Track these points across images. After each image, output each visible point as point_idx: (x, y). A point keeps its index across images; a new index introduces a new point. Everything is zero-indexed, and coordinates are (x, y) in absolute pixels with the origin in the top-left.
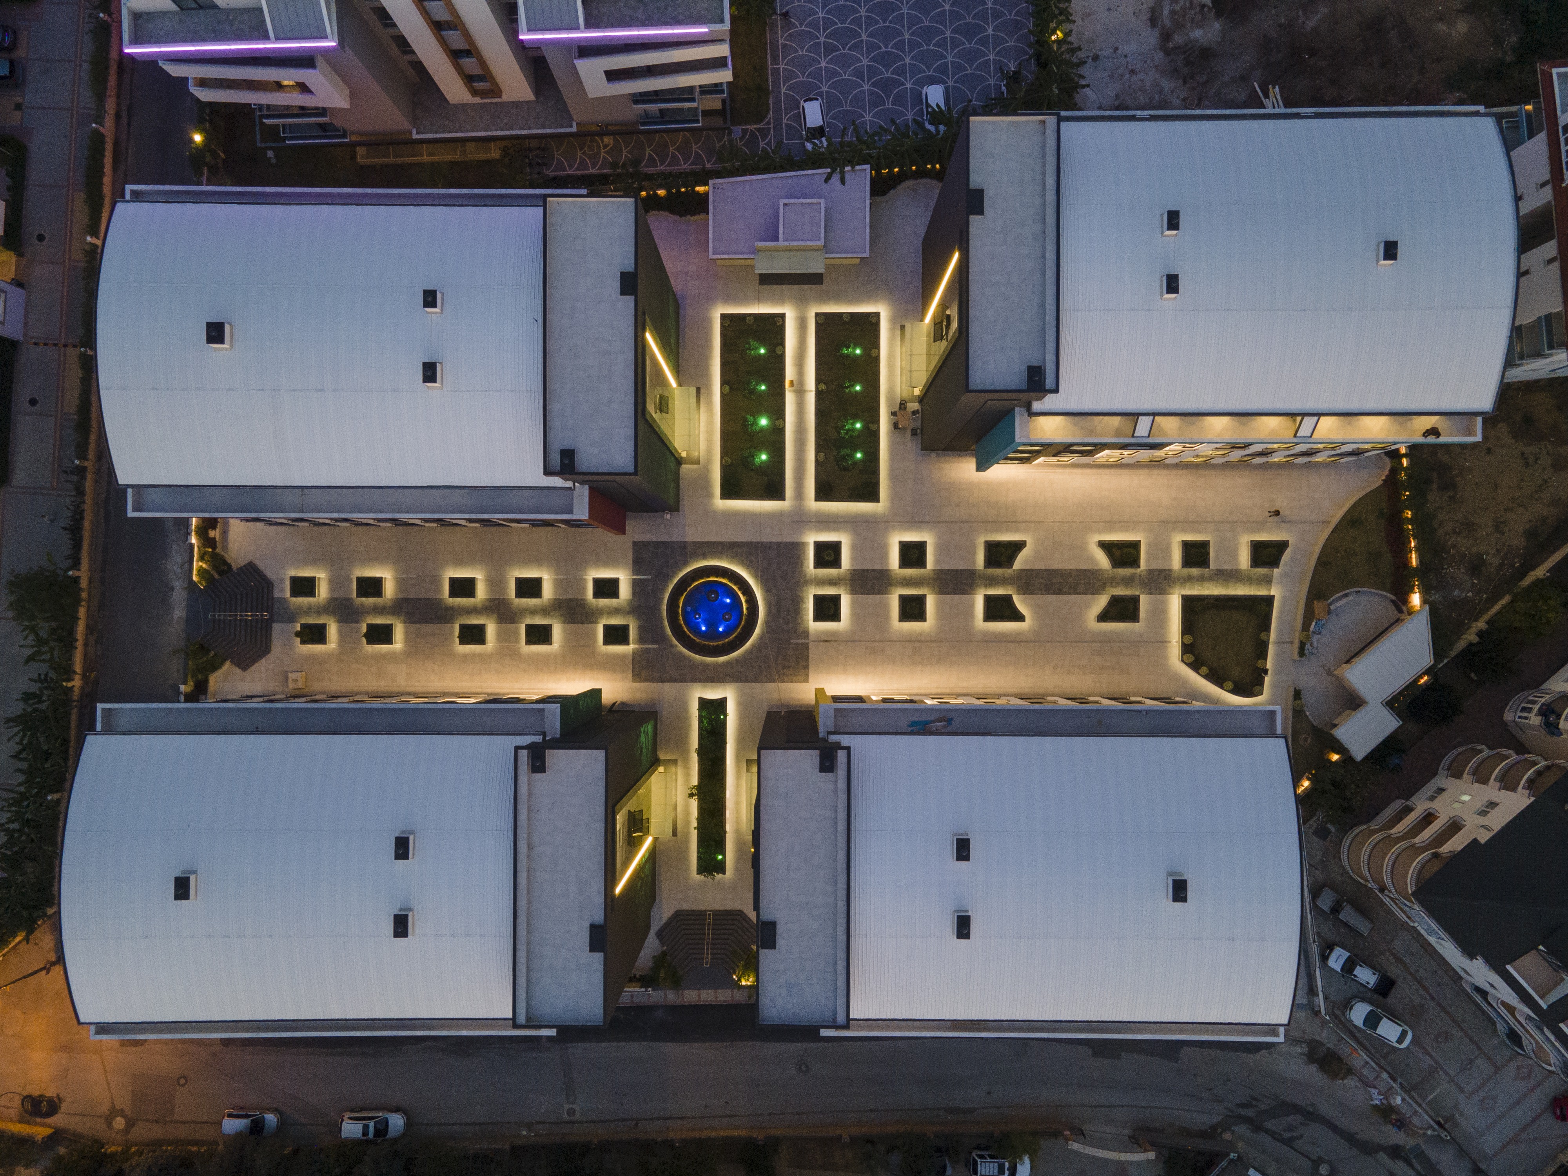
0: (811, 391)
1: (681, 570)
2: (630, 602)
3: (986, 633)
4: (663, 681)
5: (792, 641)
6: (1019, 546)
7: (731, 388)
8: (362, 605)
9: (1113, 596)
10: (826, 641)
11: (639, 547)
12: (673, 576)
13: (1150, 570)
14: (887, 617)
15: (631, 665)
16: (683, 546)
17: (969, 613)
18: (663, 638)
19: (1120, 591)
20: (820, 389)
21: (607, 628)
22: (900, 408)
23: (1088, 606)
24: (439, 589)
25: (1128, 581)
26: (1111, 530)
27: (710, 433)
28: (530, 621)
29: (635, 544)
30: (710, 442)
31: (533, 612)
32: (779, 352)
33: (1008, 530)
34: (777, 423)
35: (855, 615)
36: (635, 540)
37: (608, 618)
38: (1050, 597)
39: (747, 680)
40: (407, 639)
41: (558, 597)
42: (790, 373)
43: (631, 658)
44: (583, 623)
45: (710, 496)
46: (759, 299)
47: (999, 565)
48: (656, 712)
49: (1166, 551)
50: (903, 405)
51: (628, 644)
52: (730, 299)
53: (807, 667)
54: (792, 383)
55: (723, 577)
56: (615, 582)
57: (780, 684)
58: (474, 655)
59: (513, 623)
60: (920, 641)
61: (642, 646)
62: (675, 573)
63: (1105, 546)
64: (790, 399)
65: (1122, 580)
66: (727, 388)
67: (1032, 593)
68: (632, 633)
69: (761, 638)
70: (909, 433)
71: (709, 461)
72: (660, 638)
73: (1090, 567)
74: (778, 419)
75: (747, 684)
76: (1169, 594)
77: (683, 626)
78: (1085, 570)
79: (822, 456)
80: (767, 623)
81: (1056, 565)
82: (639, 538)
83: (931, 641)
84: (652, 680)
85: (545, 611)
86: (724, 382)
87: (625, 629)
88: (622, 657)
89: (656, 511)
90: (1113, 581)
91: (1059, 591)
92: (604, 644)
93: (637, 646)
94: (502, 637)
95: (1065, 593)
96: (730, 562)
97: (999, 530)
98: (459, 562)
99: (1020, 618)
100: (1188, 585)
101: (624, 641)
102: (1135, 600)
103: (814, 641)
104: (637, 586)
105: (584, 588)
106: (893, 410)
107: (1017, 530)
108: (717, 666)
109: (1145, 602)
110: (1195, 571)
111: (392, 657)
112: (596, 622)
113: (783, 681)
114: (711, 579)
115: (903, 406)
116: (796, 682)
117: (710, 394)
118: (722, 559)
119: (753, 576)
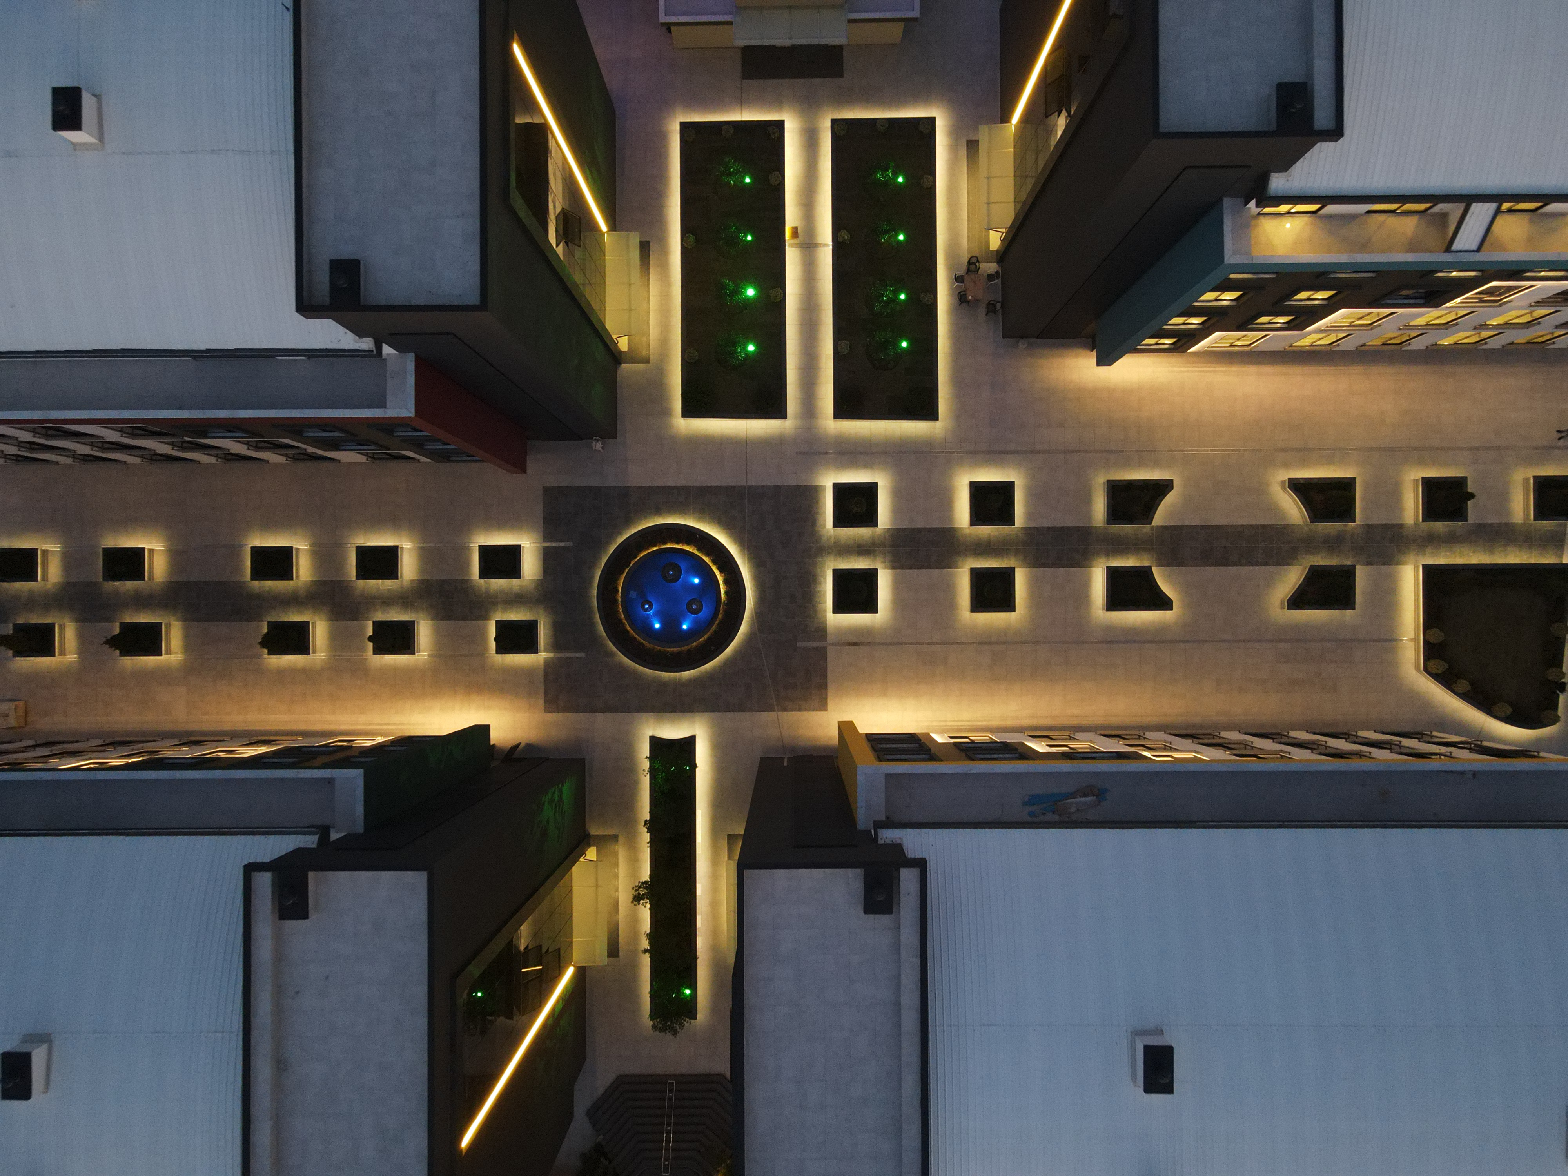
0: (826, 245)
1: (620, 533)
2: (540, 584)
3: (1109, 629)
4: (594, 711)
5: (800, 644)
6: (1162, 488)
7: (697, 241)
8: (117, 593)
9: (1311, 566)
10: (855, 644)
11: (552, 495)
12: (608, 543)
13: (1368, 526)
14: (951, 605)
15: (542, 686)
16: (624, 493)
17: (1082, 595)
18: (594, 641)
19: (1321, 560)
20: (841, 240)
21: (502, 626)
22: (969, 271)
23: (1269, 584)
24: (238, 568)
25: (1333, 544)
26: (1305, 463)
27: (665, 312)
28: (381, 616)
29: (547, 491)
30: (665, 327)
31: (387, 601)
32: (774, 182)
33: (1142, 464)
34: (772, 293)
35: (899, 602)
36: (548, 485)
37: (504, 610)
38: (1210, 571)
39: (728, 708)
40: (188, 647)
41: (426, 577)
42: (792, 216)
43: (542, 673)
44: (464, 618)
45: (667, 412)
46: (742, 102)
47: (1130, 519)
48: (582, 761)
49: (1394, 495)
50: (973, 264)
51: (535, 651)
52: (694, 101)
53: (823, 686)
54: (795, 232)
55: (688, 543)
56: (514, 552)
57: (780, 713)
58: (292, 671)
59: (356, 619)
60: (1004, 643)
61: (559, 655)
62: (611, 537)
63: (1299, 487)
64: (792, 258)
65: (1324, 543)
66: (692, 238)
67: (1181, 565)
68: (543, 634)
69: (750, 639)
70: (982, 310)
71: (664, 356)
72: (591, 643)
73: (1272, 522)
74: (774, 288)
75: (729, 715)
76: (1398, 563)
77: (625, 621)
78: (1264, 526)
79: (845, 345)
80: (759, 615)
81: (1219, 520)
82: (553, 481)
83: (1022, 643)
84: (576, 710)
85: (405, 600)
86: (686, 230)
87: (531, 627)
88: (527, 673)
89: (580, 438)
90: (1309, 544)
91: (1224, 562)
92: (497, 652)
93: (551, 655)
94: (338, 640)
95: (1234, 565)
96: (700, 519)
97: (1127, 464)
98: (271, 524)
99: (1164, 603)
100: (1429, 550)
101: (531, 647)
102: (1348, 574)
103: (832, 644)
104: (548, 557)
105: (467, 564)
106: (959, 273)
107: (1156, 464)
108: (679, 685)
109: (1362, 576)
110: (1440, 526)
111: (164, 676)
112: (486, 618)
113: (785, 710)
114: (669, 546)
115: (973, 267)
116: (806, 710)
117: (665, 251)
118: (686, 514)
119: (735, 543)
